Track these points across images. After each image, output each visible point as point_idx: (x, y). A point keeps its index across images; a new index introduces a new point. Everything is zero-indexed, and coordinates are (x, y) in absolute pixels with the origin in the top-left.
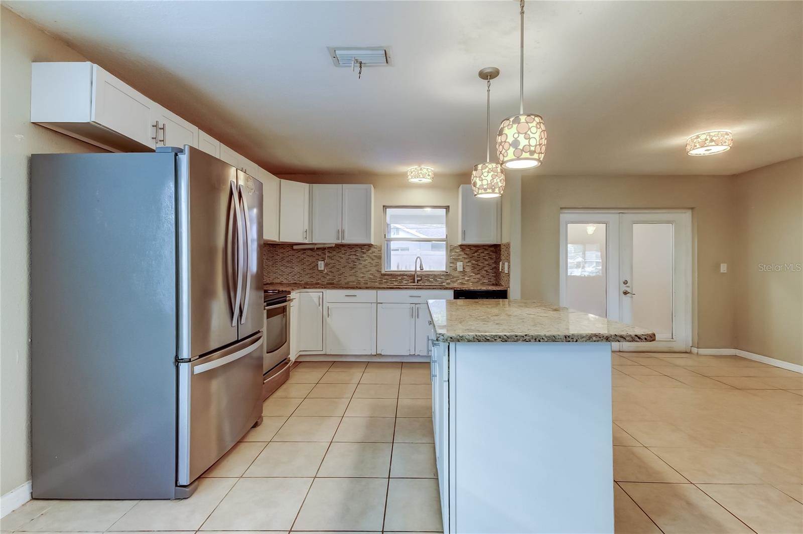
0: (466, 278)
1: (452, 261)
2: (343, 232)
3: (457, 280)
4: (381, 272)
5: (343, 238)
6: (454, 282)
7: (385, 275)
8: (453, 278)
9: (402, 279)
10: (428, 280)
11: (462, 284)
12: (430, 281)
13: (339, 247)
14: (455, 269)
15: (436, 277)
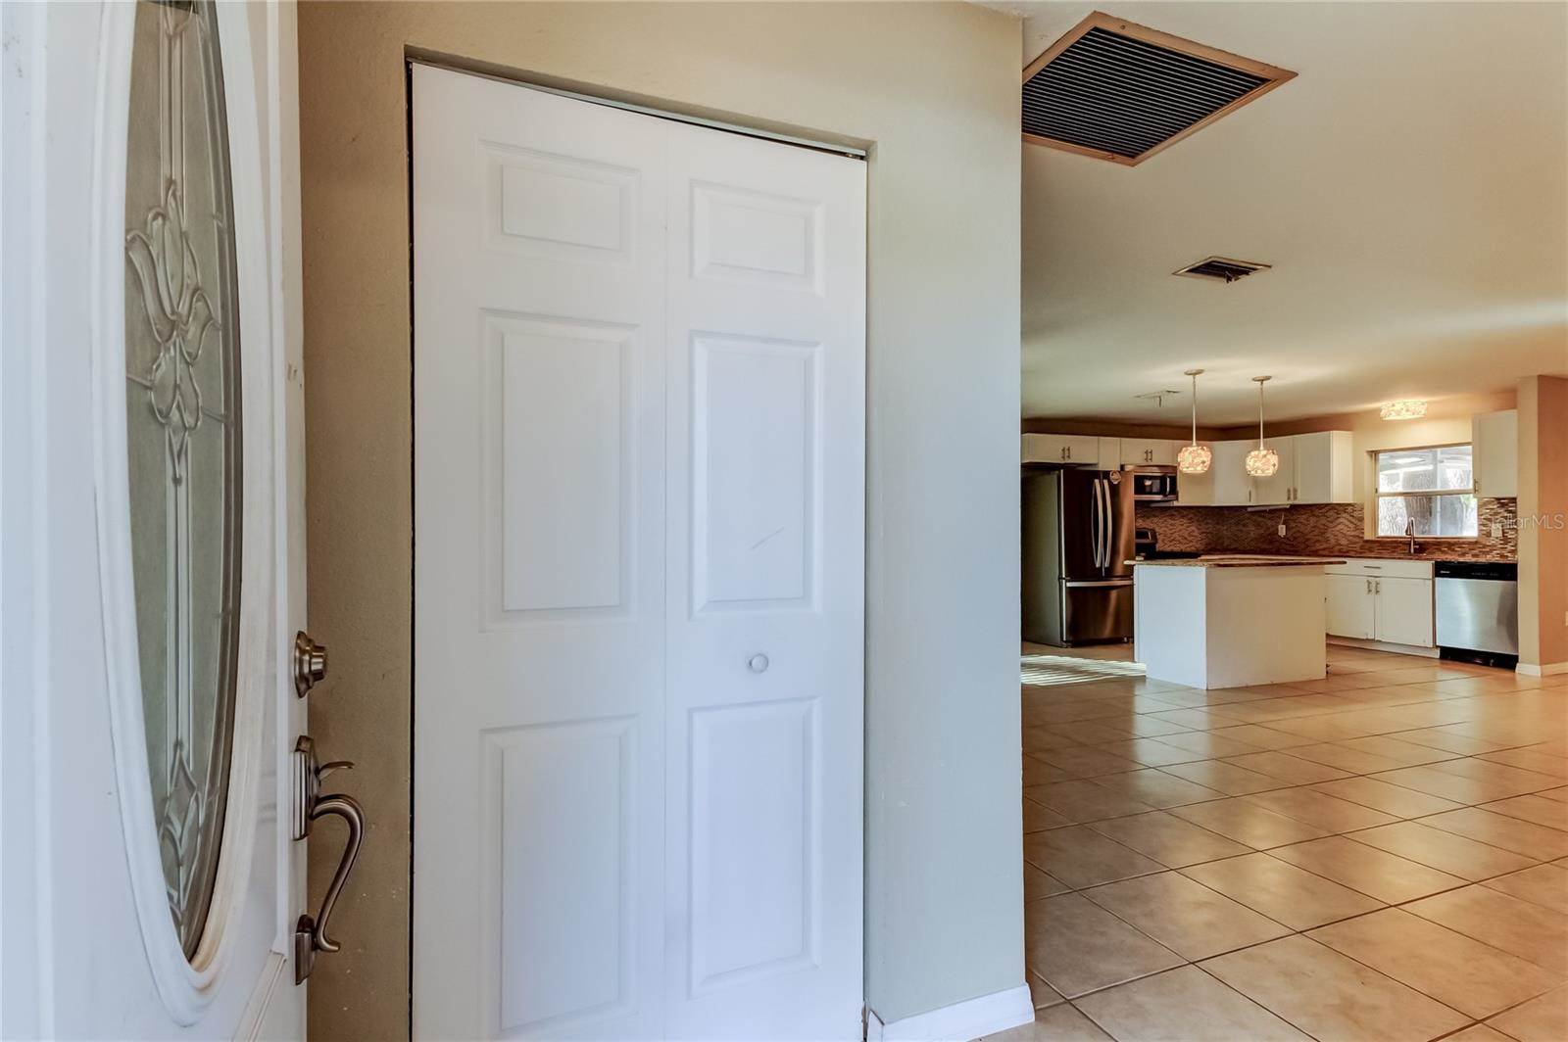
0: (1510, 548)
1: (1485, 522)
2: (1295, 491)
3: (1491, 551)
4: (1362, 538)
5: (1295, 498)
6: (1488, 553)
7: (1367, 541)
8: (1484, 547)
9: (1396, 547)
10: (1440, 550)
11: (1502, 556)
12: (1443, 552)
13: (1295, 508)
14: (1489, 535)
15: (1453, 545)
